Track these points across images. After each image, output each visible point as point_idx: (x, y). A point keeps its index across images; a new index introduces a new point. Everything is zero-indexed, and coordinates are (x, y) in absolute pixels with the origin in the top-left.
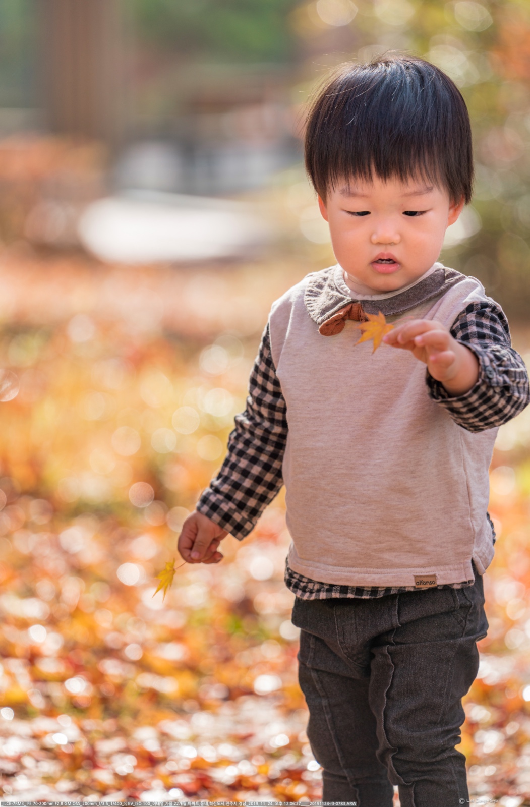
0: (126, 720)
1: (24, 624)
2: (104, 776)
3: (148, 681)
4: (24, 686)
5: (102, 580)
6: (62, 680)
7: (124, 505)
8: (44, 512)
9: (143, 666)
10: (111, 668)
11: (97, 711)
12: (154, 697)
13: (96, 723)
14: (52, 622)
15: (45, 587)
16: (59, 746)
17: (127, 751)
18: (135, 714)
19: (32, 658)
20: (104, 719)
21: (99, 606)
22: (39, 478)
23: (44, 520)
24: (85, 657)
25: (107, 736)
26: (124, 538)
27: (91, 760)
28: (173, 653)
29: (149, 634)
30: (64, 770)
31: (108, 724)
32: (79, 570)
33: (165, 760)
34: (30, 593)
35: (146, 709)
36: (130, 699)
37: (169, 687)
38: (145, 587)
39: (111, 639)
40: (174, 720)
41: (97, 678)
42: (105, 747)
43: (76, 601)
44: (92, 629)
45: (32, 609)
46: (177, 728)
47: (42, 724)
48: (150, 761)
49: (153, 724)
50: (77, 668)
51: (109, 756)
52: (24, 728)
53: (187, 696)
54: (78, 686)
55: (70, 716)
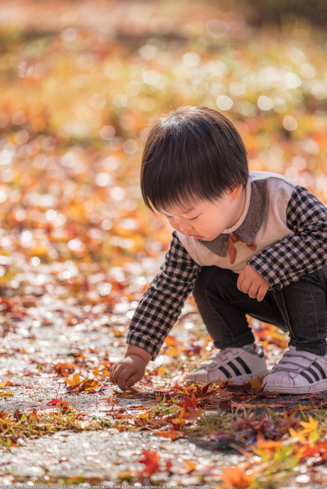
0: (105, 264)
1: (43, 210)
2: (93, 295)
3: (116, 241)
4: (44, 245)
5: (86, 183)
6: (66, 241)
7: (98, 140)
8: (52, 144)
9: (113, 233)
10: (95, 234)
11: (88, 259)
12: (120, 251)
13: (87, 266)
14: (59, 208)
15: (54, 188)
16: (66, 280)
17: (105, 281)
18: (110, 261)
19: (49, 229)
20: (92, 263)
21: (86, 199)
22: (47, 124)
23: (52, 149)
24: (79, 228)
25: (94, 273)
26: (98, 159)
27: (85, 287)
28: (130, 225)
29: (115, 214)
30: (70, 292)
31: (94, 266)
32: (74, 178)
33: (128, 286)
34: (45, 191)
35: (116, 257)
36: (106, 252)
37: (128, 244)
38: (112, 187)
39: (93, 217)
40: (132, 262)
41: (87, 241)
42: (94, 279)
43: (73, 196)
44: (83, 212)
45: (47, 201)
46: (134, 268)
47: (56, 267)
48: (120, 287)
49: (120, 265)
50: (75, 235)
51: (96, 285)
52: (46, 269)
53: (139, 249)
54: (75, 245)
55: (72, 261)
